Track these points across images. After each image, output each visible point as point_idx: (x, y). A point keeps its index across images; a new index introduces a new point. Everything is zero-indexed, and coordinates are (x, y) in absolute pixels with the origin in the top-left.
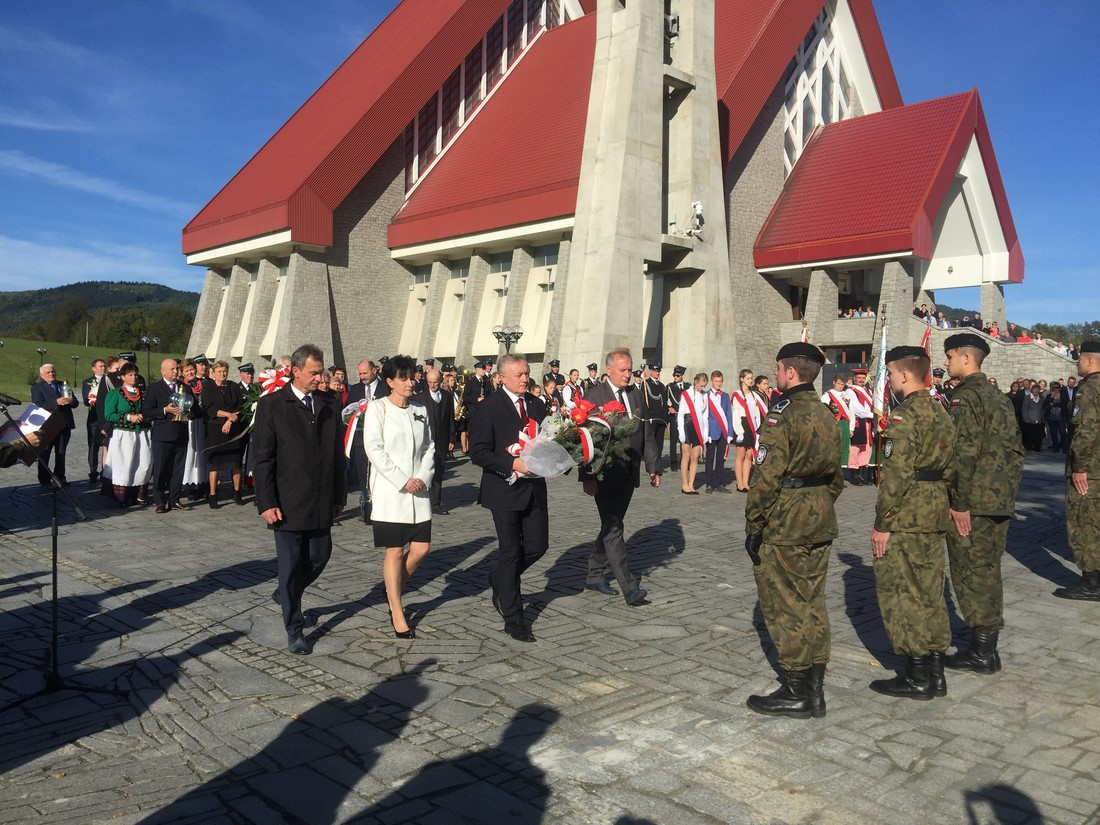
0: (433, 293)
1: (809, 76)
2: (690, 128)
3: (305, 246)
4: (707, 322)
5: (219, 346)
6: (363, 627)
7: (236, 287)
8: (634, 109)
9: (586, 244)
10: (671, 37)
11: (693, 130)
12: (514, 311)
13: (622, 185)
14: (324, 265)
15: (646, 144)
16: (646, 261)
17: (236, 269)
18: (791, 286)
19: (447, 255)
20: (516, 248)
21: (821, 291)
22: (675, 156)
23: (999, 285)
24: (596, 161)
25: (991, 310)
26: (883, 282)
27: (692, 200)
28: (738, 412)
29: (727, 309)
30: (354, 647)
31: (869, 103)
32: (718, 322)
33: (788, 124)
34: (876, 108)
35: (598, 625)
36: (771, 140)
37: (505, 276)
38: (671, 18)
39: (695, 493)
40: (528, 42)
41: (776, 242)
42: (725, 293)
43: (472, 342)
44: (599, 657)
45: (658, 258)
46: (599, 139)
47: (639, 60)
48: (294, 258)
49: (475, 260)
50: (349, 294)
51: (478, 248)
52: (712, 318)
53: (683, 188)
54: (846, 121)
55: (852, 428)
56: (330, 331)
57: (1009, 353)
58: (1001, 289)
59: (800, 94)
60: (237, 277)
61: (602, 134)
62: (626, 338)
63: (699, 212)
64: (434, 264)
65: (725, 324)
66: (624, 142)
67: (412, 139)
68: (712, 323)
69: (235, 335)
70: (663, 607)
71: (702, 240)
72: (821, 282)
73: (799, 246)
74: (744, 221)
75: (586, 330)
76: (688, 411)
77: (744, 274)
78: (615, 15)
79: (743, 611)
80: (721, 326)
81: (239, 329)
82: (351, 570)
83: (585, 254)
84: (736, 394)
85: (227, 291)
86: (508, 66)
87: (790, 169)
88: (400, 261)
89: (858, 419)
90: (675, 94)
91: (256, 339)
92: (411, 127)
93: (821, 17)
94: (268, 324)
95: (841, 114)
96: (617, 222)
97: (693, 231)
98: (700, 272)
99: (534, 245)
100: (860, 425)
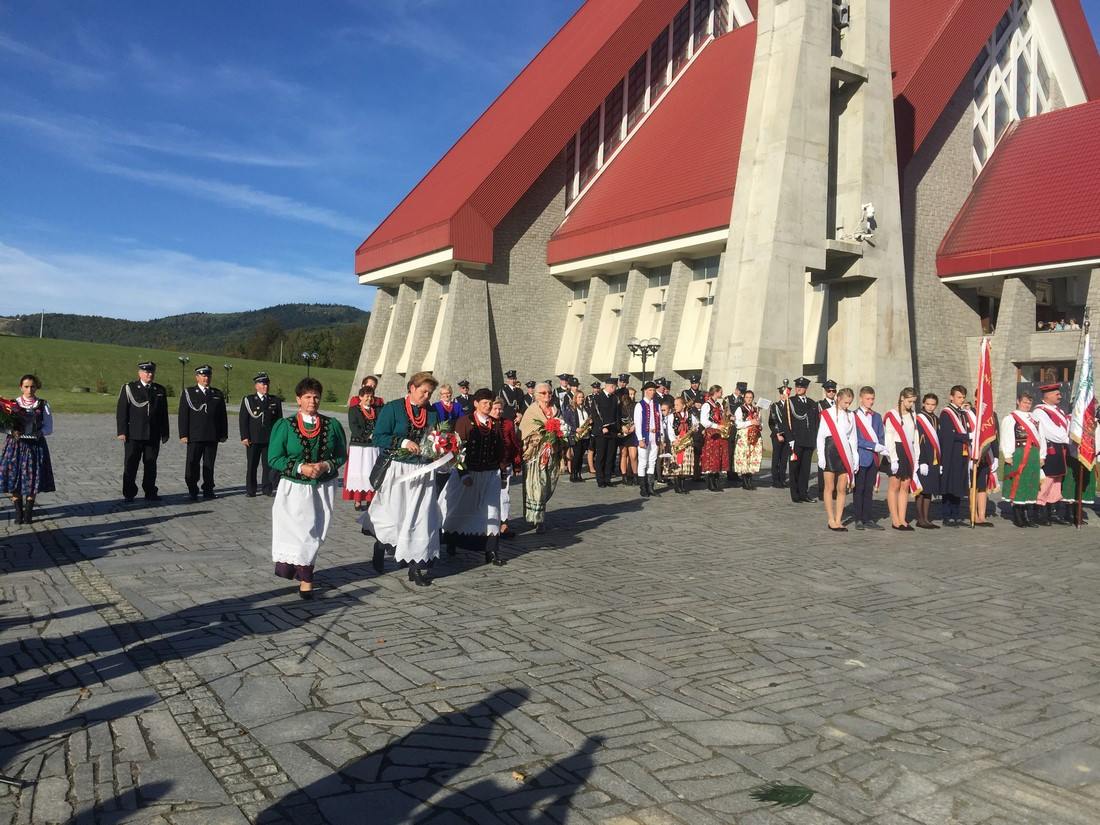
0: (591, 309)
1: (1002, 69)
2: (861, 123)
3: (466, 264)
4: (878, 335)
5: (386, 363)
6: (368, 700)
7: (403, 305)
8: (797, 105)
9: (742, 251)
10: (840, 29)
11: (865, 125)
12: (672, 326)
13: (782, 187)
14: (484, 282)
15: (811, 142)
16: (808, 270)
17: (403, 287)
18: (981, 297)
19: (606, 270)
20: (675, 260)
21: (1016, 301)
22: (843, 155)
24: (754, 163)
26: (1090, 291)
27: (862, 202)
28: (891, 437)
29: (902, 321)
30: (339, 731)
31: (1073, 94)
32: (891, 335)
33: (977, 120)
34: (1082, 100)
35: (666, 716)
36: (959, 137)
38: (841, 8)
39: (843, 530)
40: (694, 52)
41: (963, 249)
42: (900, 304)
44: (650, 773)
45: (822, 266)
46: (758, 140)
47: (803, 53)
48: (456, 275)
49: (633, 274)
50: (508, 311)
51: (639, 262)
52: (884, 330)
53: (852, 189)
54: (1045, 115)
55: (1043, 454)
56: (489, 348)
59: (991, 88)
60: (404, 295)
61: (761, 135)
62: (784, 352)
63: (870, 214)
64: (593, 280)
65: (900, 337)
66: (785, 141)
67: (574, 154)
68: (884, 336)
69: (401, 352)
70: (762, 692)
71: (873, 246)
72: (1015, 291)
73: (990, 252)
74: (926, 226)
75: (740, 344)
76: (829, 434)
77: (925, 283)
78: (776, 9)
79: (872, 706)
80: (894, 339)
81: (404, 346)
82: (397, 615)
83: (740, 262)
84: (889, 415)
85: (395, 309)
86: (673, 78)
87: (980, 168)
88: (558, 277)
89: (1050, 444)
90: (843, 88)
91: (419, 355)
92: (572, 143)
93: (1016, 4)
94: (430, 341)
95: (1039, 107)
96: (776, 227)
97: (863, 236)
98: (871, 280)
99: (694, 258)
100: (1053, 452)
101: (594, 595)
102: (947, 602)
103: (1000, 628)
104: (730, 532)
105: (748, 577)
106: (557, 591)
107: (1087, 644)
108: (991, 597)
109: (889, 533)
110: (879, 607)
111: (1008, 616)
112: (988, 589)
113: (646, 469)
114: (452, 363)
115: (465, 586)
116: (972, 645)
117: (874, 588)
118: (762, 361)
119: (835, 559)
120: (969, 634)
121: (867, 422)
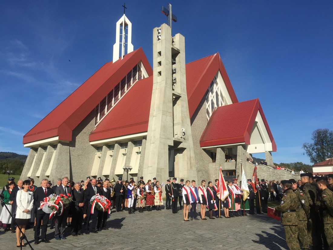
0: (103, 155)
1: (212, 94)
2: (180, 108)
3: (63, 141)
4: (188, 164)
5: (32, 173)
7: (39, 154)
8: (164, 102)
9: (151, 140)
10: (174, 83)
12: (128, 160)
13: (161, 123)
14: (69, 147)
15: (169, 112)
16: (168, 146)
17: (40, 149)
18: (211, 152)
19: (108, 143)
20: (129, 141)
21: (220, 154)
22: (176, 115)
23: (270, 152)
24: (154, 116)
25: (268, 160)
26: (238, 151)
27: (182, 128)
28: (200, 193)
29: (193, 160)
31: (229, 102)
32: (191, 163)
33: (207, 107)
34: (231, 103)
36: (203, 111)
37: (126, 150)
38: (174, 78)
39: (188, 221)
40: (133, 83)
41: (206, 140)
42: (193, 155)
43: (115, 170)
45: (172, 145)
46: (154, 110)
47: (165, 89)
48: (59, 145)
49: (116, 145)
50: (76, 156)
51: (118, 141)
52: (189, 162)
53: (179, 124)
54: (223, 106)
55: (235, 197)
57: (276, 172)
58: (271, 153)
59: (210, 99)
60: (40, 151)
61: (155, 109)
62: (163, 169)
63: (184, 131)
64: (103, 146)
65: (193, 164)
66: (162, 111)
67: (98, 109)
68: (189, 164)
69: (38, 169)
71: (185, 139)
72: (220, 151)
73: (213, 141)
74: (197, 134)
75: (151, 167)
76: (186, 193)
77: (197, 149)
78: (158, 77)
80: (192, 165)
81: (39, 167)
83: (151, 143)
84: (199, 187)
85: (36, 155)
86: (127, 90)
87: (209, 119)
88: (93, 145)
89: (236, 194)
90: (176, 99)
91: (44, 170)
92: (98, 106)
93: (214, 79)
94: (49, 166)
95: (222, 104)
96: (160, 134)
97: (182, 137)
98: (185, 149)
99: (134, 140)
100: (237, 197)
101: (130, 244)
102: (219, 238)
103: (232, 243)
104: (159, 223)
105: (169, 235)
106: (119, 244)
107: (252, 246)
108: (229, 236)
109: (201, 221)
110: (204, 241)
111: (234, 240)
112: (227, 234)
113: (130, 206)
114: (57, 173)
115: (92, 244)
116: (227, 248)
117: (201, 235)
118: (158, 172)
119: (189, 229)
120: (226, 245)
121: (193, 190)
